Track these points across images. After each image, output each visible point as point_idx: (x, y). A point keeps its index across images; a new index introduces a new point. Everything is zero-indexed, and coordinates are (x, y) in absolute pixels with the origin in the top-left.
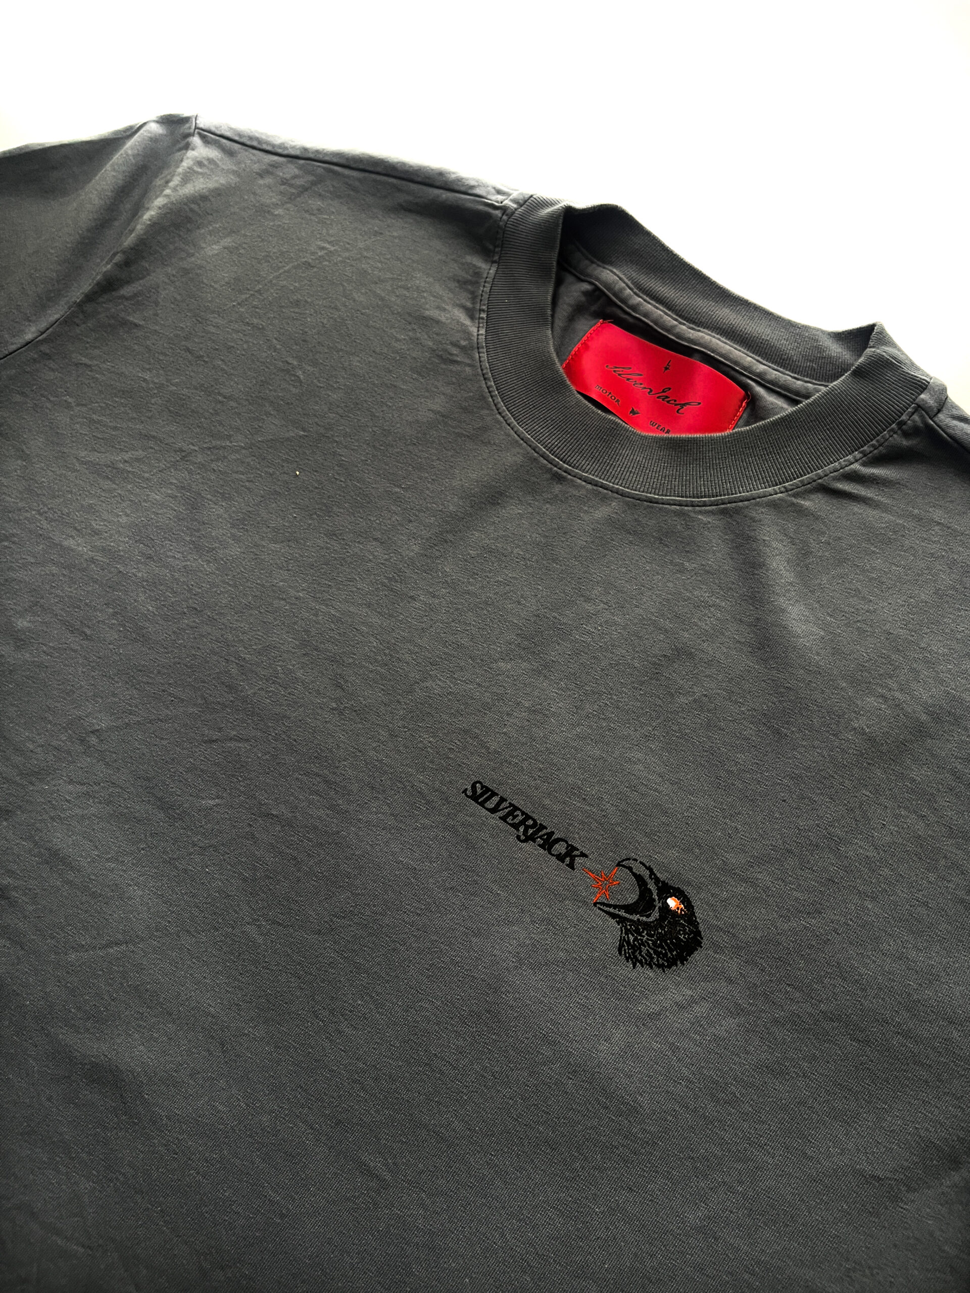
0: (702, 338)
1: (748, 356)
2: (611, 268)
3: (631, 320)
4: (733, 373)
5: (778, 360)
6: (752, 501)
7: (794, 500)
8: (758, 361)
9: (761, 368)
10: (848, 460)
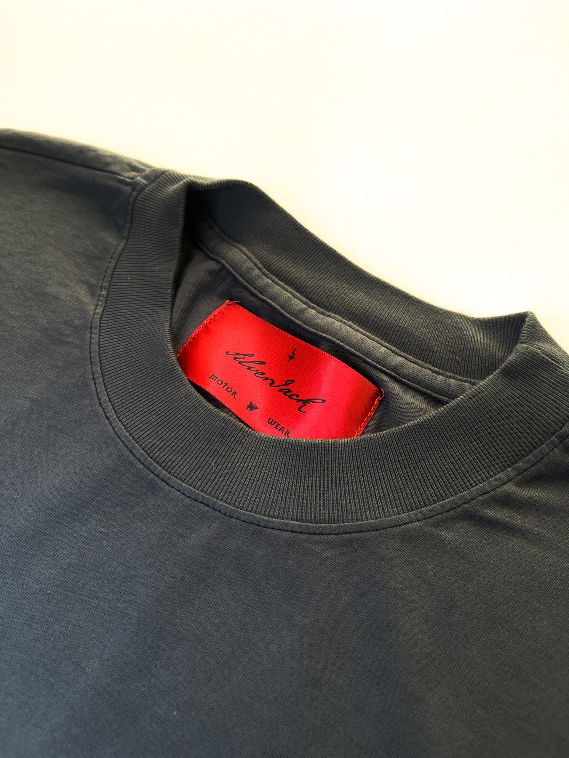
0: (332, 324)
1: (382, 345)
2: (240, 246)
3: (257, 302)
4: (364, 366)
5: (417, 350)
6: (382, 531)
7: (435, 531)
8: (393, 351)
9: (397, 360)
10: (500, 480)
